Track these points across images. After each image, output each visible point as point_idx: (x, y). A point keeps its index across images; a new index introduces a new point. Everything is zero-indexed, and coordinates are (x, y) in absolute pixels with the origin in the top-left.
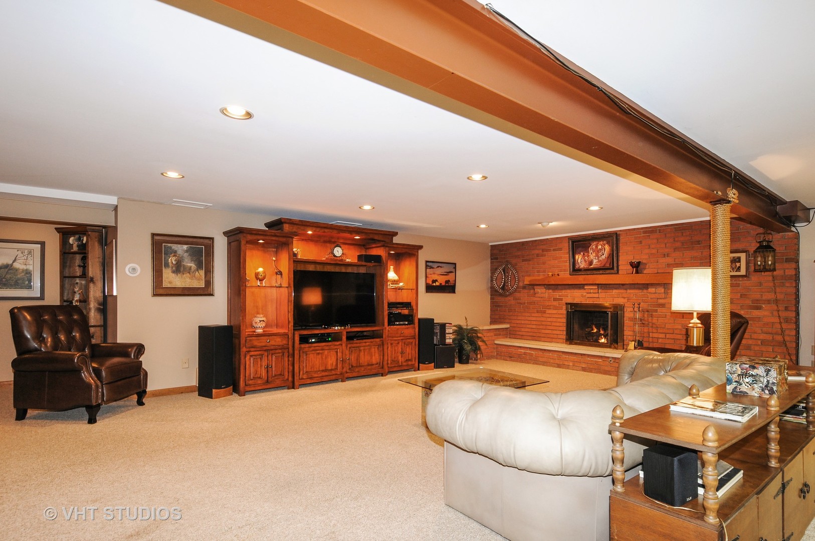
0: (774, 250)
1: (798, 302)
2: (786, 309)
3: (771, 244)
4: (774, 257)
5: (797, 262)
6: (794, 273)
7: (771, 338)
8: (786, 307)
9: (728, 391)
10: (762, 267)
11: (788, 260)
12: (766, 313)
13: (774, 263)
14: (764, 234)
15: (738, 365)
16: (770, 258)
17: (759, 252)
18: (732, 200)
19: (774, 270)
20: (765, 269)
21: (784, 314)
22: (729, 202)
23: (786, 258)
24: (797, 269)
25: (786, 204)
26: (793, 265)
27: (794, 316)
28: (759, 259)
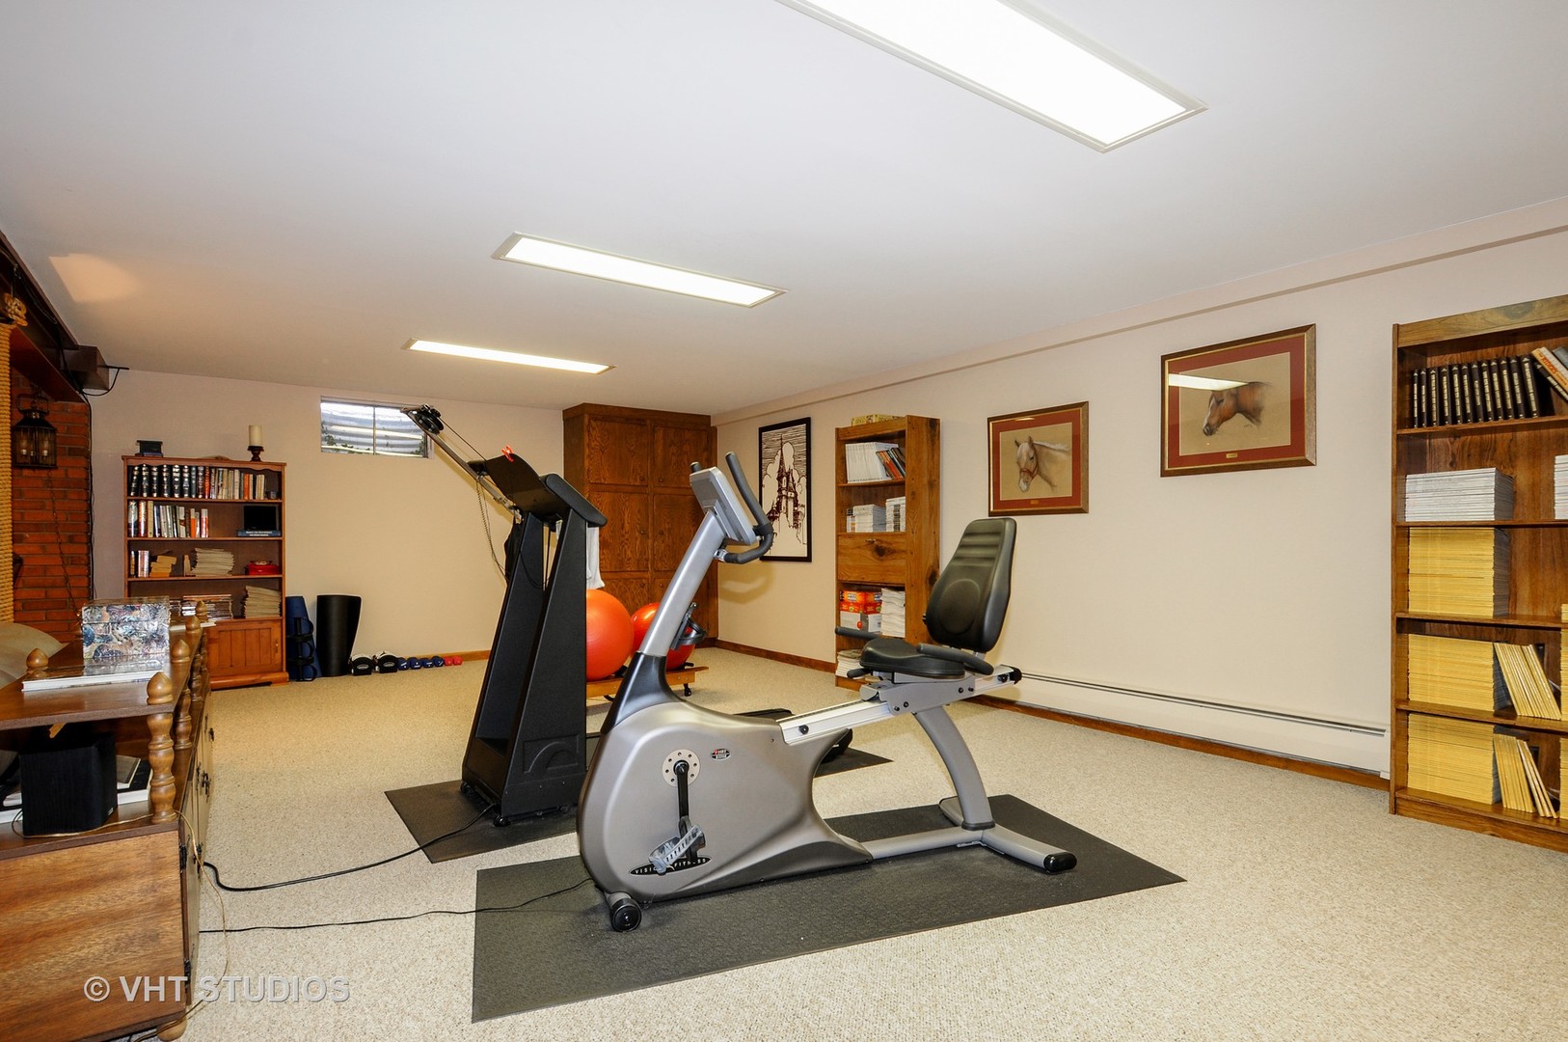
0: (54, 431)
1: (90, 529)
2: (71, 540)
3: (46, 418)
4: (53, 442)
5: (88, 457)
6: (84, 476)
7: (43, 595)
8: (70, 536)
9: (85, 656)
10: (28, 460)
11: (73, 452)
12: (32, 549)
13: (53, 453)
14: (33, 396)
15: (105, 608)
16: (46, 444)
17: (25, 431)
18: (15, 317)
19: (54, 467)
20: (36, 464)
21: (68, 549)
22: (9, 321)
23: (70, 449)
24: (88, 469)
25: (77, 349)
26: (83, 461)
27: (86, 552)
28: (24, 443)
